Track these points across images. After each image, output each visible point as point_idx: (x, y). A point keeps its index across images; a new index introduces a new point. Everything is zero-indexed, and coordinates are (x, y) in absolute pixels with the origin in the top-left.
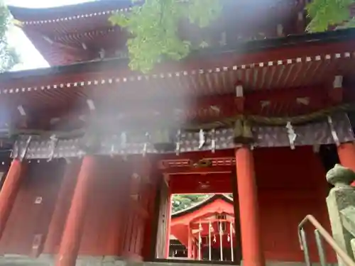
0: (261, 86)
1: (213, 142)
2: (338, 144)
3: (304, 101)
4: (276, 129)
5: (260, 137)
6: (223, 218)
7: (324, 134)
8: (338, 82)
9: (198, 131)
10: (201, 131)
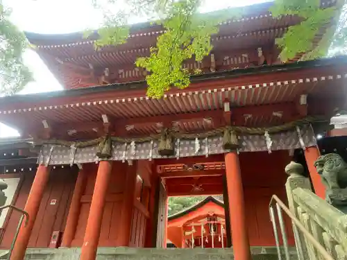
0: (244, 103)
1: (207, 148)
2: (304, 148)
3: (278, 114)
4: (257, 137)
5: (244, 144)
6: (214, 220)
7: (294, 141)
8: (303, 100)
9: (194, 139)
10: (197, 139)
